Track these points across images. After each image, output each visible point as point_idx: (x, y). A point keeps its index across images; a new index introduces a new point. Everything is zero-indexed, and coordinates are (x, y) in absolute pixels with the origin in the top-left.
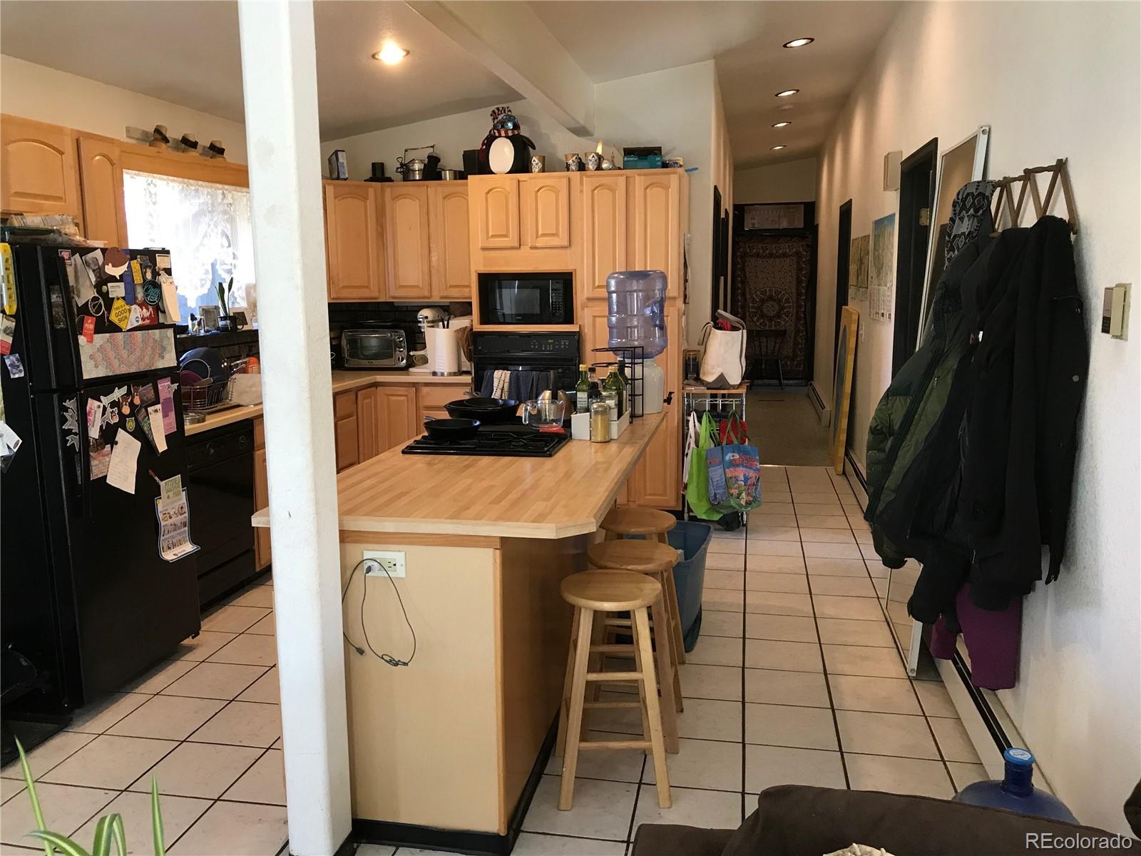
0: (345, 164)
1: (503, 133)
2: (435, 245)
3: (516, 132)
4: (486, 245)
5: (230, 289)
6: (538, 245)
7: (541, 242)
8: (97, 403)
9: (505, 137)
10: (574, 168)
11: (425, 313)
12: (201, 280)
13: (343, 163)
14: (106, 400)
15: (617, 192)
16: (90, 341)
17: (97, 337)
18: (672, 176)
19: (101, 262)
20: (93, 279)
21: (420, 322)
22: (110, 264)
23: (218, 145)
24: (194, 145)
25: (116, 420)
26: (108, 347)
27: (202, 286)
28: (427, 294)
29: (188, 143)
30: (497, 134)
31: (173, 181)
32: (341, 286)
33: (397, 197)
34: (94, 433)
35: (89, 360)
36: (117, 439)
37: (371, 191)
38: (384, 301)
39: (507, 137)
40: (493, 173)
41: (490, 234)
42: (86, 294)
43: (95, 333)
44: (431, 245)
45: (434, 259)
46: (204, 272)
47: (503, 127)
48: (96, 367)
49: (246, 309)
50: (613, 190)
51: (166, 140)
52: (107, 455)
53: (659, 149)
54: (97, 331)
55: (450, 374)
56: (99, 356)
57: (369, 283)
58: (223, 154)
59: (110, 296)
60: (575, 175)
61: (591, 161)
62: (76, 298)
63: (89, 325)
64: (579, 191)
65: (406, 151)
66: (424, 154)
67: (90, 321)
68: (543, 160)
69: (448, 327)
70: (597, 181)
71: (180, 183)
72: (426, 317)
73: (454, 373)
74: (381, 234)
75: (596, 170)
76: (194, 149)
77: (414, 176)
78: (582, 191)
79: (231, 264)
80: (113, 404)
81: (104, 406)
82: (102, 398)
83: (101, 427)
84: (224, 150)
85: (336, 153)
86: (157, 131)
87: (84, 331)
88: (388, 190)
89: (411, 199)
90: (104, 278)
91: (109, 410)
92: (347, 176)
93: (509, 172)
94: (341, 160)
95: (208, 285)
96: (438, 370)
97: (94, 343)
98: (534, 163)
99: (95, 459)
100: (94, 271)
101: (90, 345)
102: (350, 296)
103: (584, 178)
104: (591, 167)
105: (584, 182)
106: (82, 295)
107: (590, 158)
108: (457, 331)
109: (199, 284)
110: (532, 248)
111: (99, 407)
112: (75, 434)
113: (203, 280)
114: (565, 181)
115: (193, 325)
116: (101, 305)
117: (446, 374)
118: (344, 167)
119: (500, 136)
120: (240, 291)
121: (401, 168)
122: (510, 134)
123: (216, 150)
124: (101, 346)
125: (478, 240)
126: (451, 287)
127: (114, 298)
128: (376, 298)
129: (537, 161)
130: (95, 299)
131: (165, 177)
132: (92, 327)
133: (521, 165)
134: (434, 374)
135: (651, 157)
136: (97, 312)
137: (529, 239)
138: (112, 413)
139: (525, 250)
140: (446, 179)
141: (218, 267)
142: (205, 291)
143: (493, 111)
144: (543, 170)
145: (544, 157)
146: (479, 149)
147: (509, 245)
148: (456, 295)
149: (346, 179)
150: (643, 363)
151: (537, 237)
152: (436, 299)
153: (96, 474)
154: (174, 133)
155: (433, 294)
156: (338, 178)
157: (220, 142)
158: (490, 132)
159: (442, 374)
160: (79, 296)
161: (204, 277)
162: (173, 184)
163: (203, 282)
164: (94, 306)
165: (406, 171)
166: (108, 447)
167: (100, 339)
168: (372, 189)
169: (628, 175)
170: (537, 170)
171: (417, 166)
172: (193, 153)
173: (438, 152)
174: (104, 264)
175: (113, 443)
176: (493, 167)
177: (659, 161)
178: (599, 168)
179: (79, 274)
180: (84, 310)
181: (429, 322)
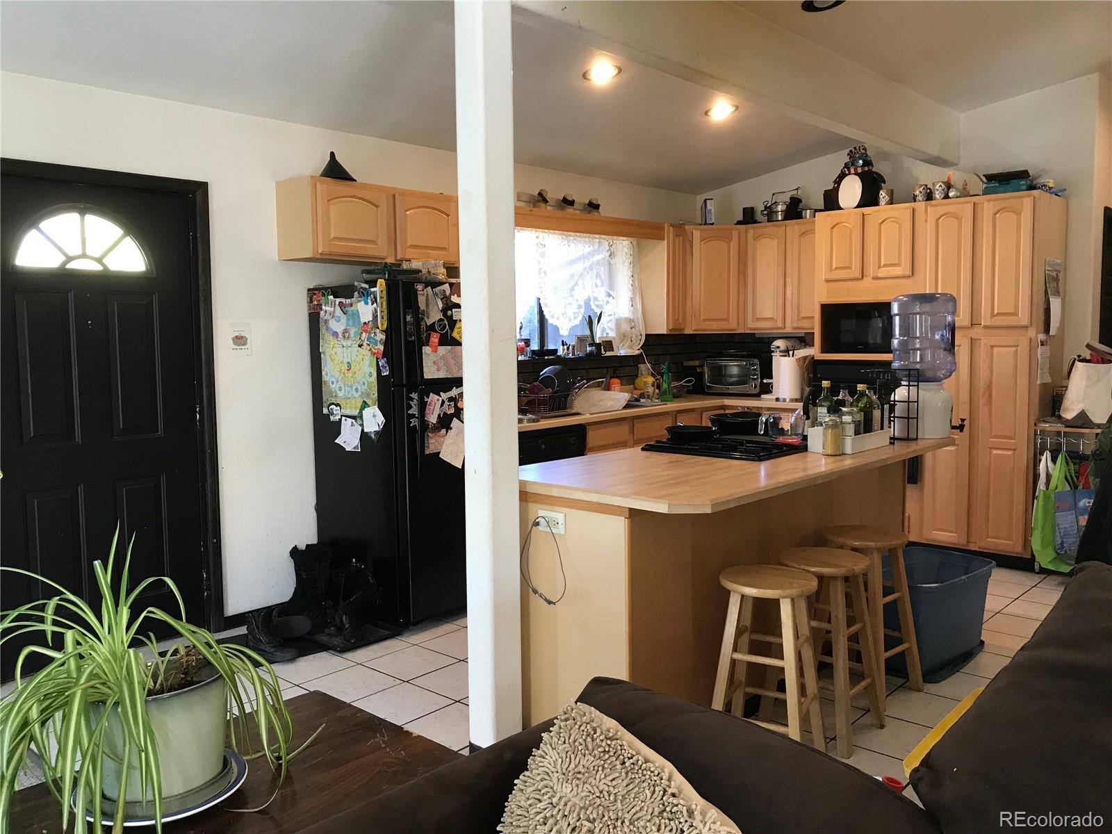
0: (713, 210)
1: (852, 171)
2: (790, 280)
3: (866, 169)
4: (829, 277)
5: (598, 322)
6: (880, 275)
7: (883, 272)
8: (437, 397)
9: (855, 174)
10: (921, 199)
11: (777, 343)
12: (574, 313)
13: (710, 210)
14: (444, 396)
15: (963, 219)
16: (435, 351)
17: (440, 348)
18: (1025, 199)
19: (448, 293)
20: (441, 305)
21: (773, 352)
22: (456, 295)
23: (595, 202)
24: (572, 203)
25: (452, 411)
26: (449, 356)
27: (575, 318)
28: (780, 324)
29: (567, 202)
30: (847, 172)
31: (554, 233)
32: (702, 318)
33: (761, 235)
34: (432, 419)
35: (433, 365)
36: (451, 426)
37: (735, 233)
38: (742, 332)
39: (856, 174)
40: (842, 209)
41: (834, 267)
42: (435, 316)
43: (439, 345)
44: (787, 280)
45: (789, 292)
46: (576, 306)
47: (853, 165)
48: (438, 370)
49: (614, 338)
50: (958, 218)
51: (545, 201)
52: (443, 436)
53: (1026, 172)
54: (441, 343)
55: (792, 400)
56: (441, 363)
57: (728, 317)
58: (598, 209)
59: (454, 319)
60: (920, 205)
61: (937, 190)
62: (426, 319)
63: (435, 339)
64: (924, 220)
65: (774, 194)
66: (787, 198)
67: (435, 336)
68: (891, 194)
69: (793, 356)
70: (941, 210)
71: (560, 235)
72: (778, 347)
73: (796, 399)
74: (742, 273)
75: (944, 198)
76: (571, 207)
77: (777, 216)
78: (926, 221)
79: (603, 301)
80: (450, 399)
81: (443, 400)
82: (442, 393)
83: (439, 415)
84: (599, 205)
85: (705, 201)
86: (540, 194)
87: (430, 343)
88: (751, 233)
89: (771, 238)
90: (450, 305)
91: (447, 403)
92: (713, 221)
93: (856, 207)
94: (709, 207)
95: (580, 318)
96: (781, 397)
97: (438, 353)
98: (881, 197)
99: (432, 438)
100: (441, 299)
101: (435, 354)
102: (709, 328)
103: (929, 208)
104: (938, 196)
105: (929, 210)
106: (430, 317)
107: (937, 187)
108: (798, 360)
109: (572, 317)
110: (874, 278)
111: (438, 400)
112: (417, 418)
113: (577, 313)
114: (909, 213)
115: (564, 350)
116: (445, 324)
117: (788, 400)
118: (711, 214)
119: (849, 174)
120: (610, 323)
121: (765, 210)
122: (860, 170)
123: (593, 206)
124: (443, 355)
125: (822, 273)
126: (803, 318)
127: (457, 320)
128: (734, 330)
129: (884, 194)
130: (440, 320)
131: (547, 231)
132: (437, 340)
133: (870, 199)
134: (777, 400)
135: (1014, 182)
136: (442, 330)
137: (871, 270)
138: (449, 405)
139: (867, 281)
140: (806, 218)
141: (591, 303)
142: (577, 322)
143: (851, 151)
144: (891, 202)
145: (892, 191)
146: (832, 188)
147: (851, 276)
148: (803, 327)
149: (712, 224)
150: (918, 386)
151: (879, 267)
152: (788, 330)
153: (431, 447)
154: (554, 194)
155: (786, 326)
156: (706, 224)
157: (597, 200)
158: (842, 171)
159: (784, 400)
160: (428, 318)
161: (577, 311)
162: (554, 236)
163: (576, 315)
164: (440, 326)
165: (770, 212)
166: (444, 431)
167: (443, 350)
168: (736, 232)
169: (976, 202)
170: (884, 203)
171: (780, 208)
172: (570, 210)
173: (800, 194)
174: (450, 295)
175: (448, 428)
176: (842, 204)
177: (1023, 185)
178: (947, 197)
179: (430, 302)
180: (431, 328)
181: (781, 352)
